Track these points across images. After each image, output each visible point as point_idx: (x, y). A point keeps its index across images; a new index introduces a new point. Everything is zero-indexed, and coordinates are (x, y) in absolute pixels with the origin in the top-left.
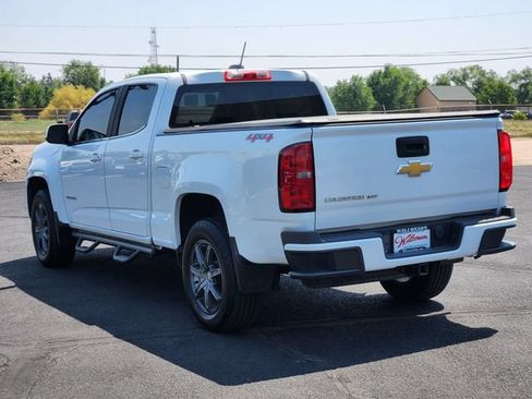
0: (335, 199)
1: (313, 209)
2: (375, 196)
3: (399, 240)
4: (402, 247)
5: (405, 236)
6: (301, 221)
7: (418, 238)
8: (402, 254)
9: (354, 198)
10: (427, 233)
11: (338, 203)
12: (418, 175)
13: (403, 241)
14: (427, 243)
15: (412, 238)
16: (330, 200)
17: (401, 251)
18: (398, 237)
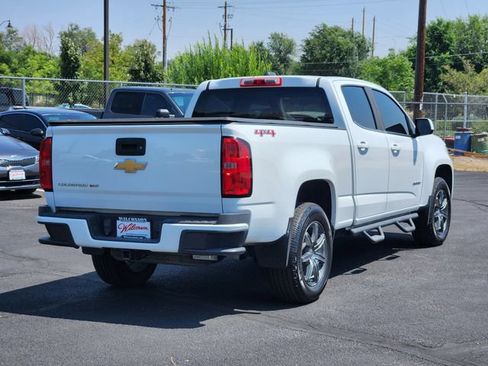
0: (65, 185)
1: (52, 190)
2: (97, 186)
3: (122, 227)
4: (124, 233)
5: (127, 224)
7: (139, 228)
9: (80, 185)
10: (148, 225)
13: (125, 228)
15: (133, 227)
17: (123, 236)
18: (121, 223)
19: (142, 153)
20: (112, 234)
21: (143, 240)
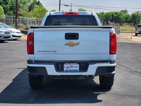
0: (40, 51)
1: (33, 54)
2: (56, 51)
3: (66, 67)
4: (67, 69)
5: (69, 65)
6: (31, 57)
7: (74, 67)
8: (67, 71)
9: (47, 51)
10: (78, 65)
11: (42, 52)
12: (74, 46)
13: (68, 67)
14: (78, 69)
15: (71, 67)
16: (39, 51)
17: (67, 70)
18: (65, 66)
19: (77, 38)
20: (62, 70)
21: (76, 71)
